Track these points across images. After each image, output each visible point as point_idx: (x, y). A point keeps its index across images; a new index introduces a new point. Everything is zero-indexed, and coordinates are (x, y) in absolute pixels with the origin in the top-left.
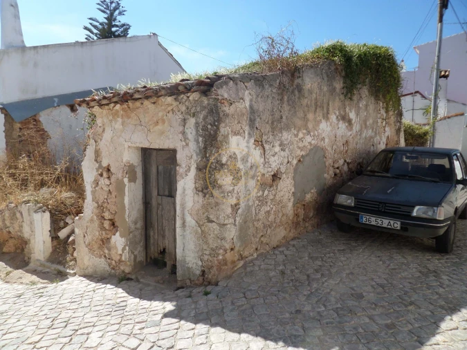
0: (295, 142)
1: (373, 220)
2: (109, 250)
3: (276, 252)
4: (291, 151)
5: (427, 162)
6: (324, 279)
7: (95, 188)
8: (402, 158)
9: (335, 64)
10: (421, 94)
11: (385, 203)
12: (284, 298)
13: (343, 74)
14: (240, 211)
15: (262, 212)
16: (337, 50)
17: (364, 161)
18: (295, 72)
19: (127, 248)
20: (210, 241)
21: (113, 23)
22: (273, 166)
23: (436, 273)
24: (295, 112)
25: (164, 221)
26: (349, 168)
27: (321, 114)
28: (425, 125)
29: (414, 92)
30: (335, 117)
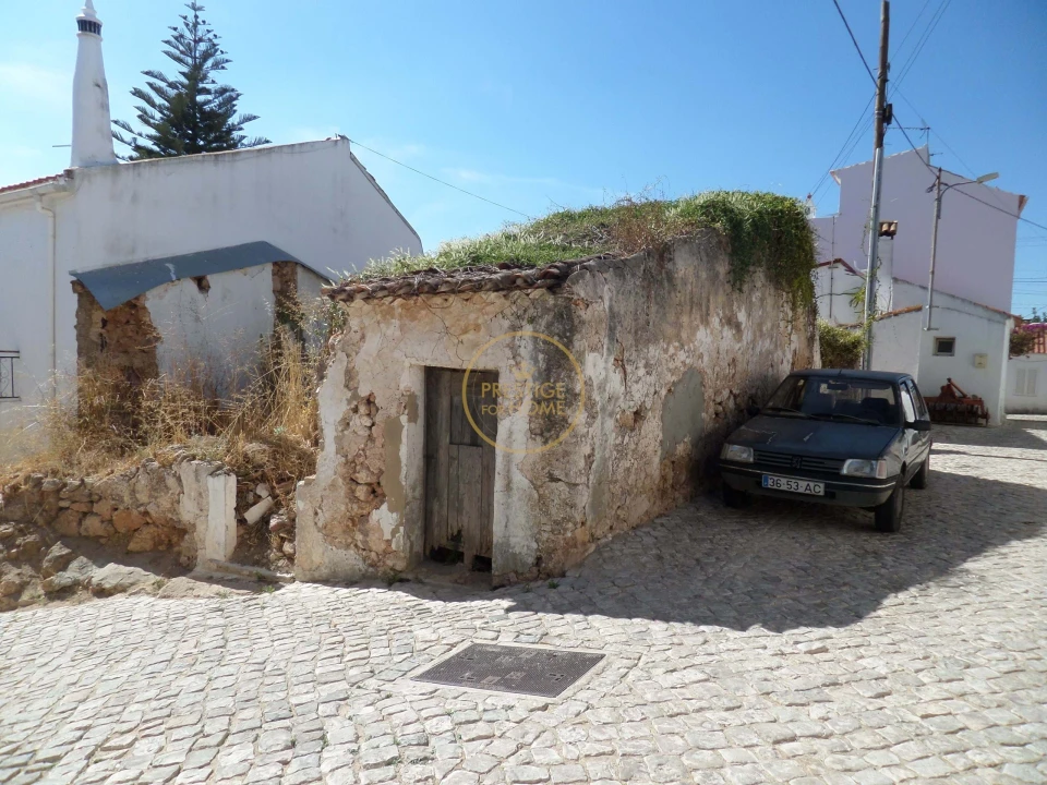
0: (664, 362)
1: (784, 483)
2: (366, 534)
3: (638, 533)
4: (659, 375)
5: (859, 395)
6: (722, 564)
7: (342, 431)
8: (819, 387)
9: (718, 235)
10: (845, 264)
11: (801, 456)
12: (673, 584)
13: (729, 250)
14: (593, 466)
15: (621, 470)
16: (716, 209)
17: (759, 393)
18: (664, 252)
19: (402, 529)
20: (553, 511)
21: (201, 85)
22: (636, 398)
23: (877, 555)
24: (665, 314)
25: (461, 485)
26: (736, 404)
27: (698, 317)
28: (854, 327)
29: (832, 259)
30: (717, 320)
